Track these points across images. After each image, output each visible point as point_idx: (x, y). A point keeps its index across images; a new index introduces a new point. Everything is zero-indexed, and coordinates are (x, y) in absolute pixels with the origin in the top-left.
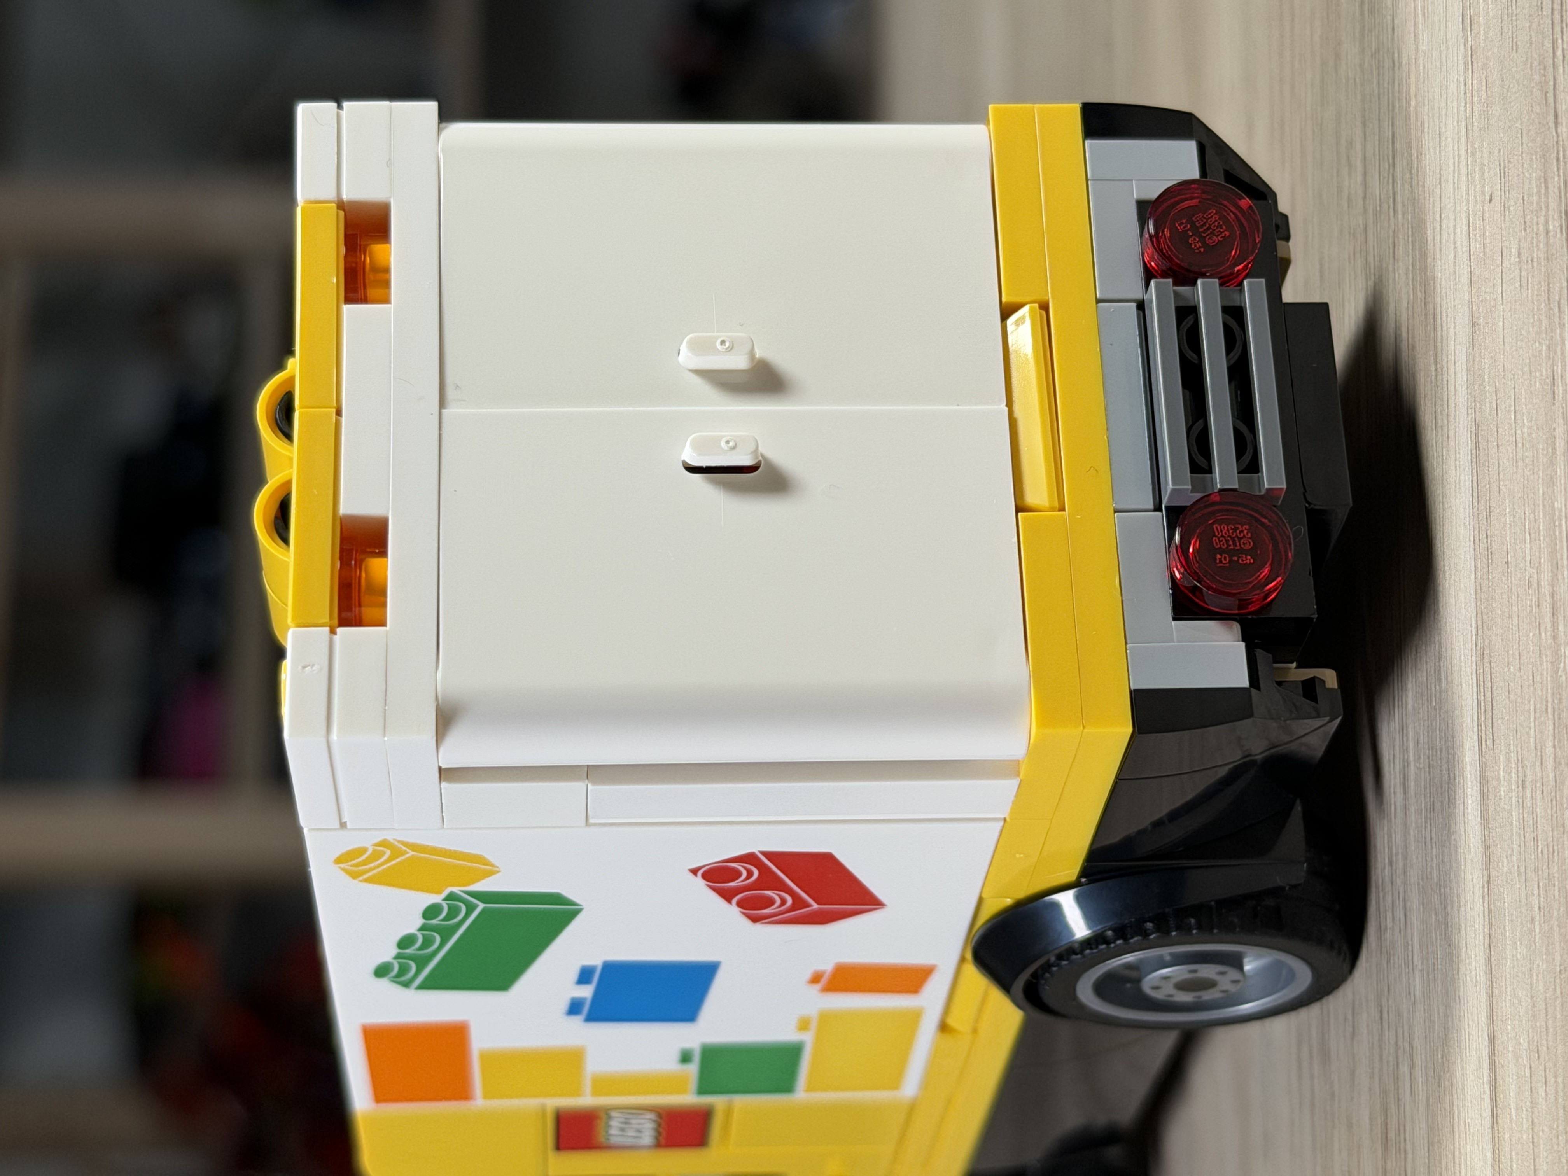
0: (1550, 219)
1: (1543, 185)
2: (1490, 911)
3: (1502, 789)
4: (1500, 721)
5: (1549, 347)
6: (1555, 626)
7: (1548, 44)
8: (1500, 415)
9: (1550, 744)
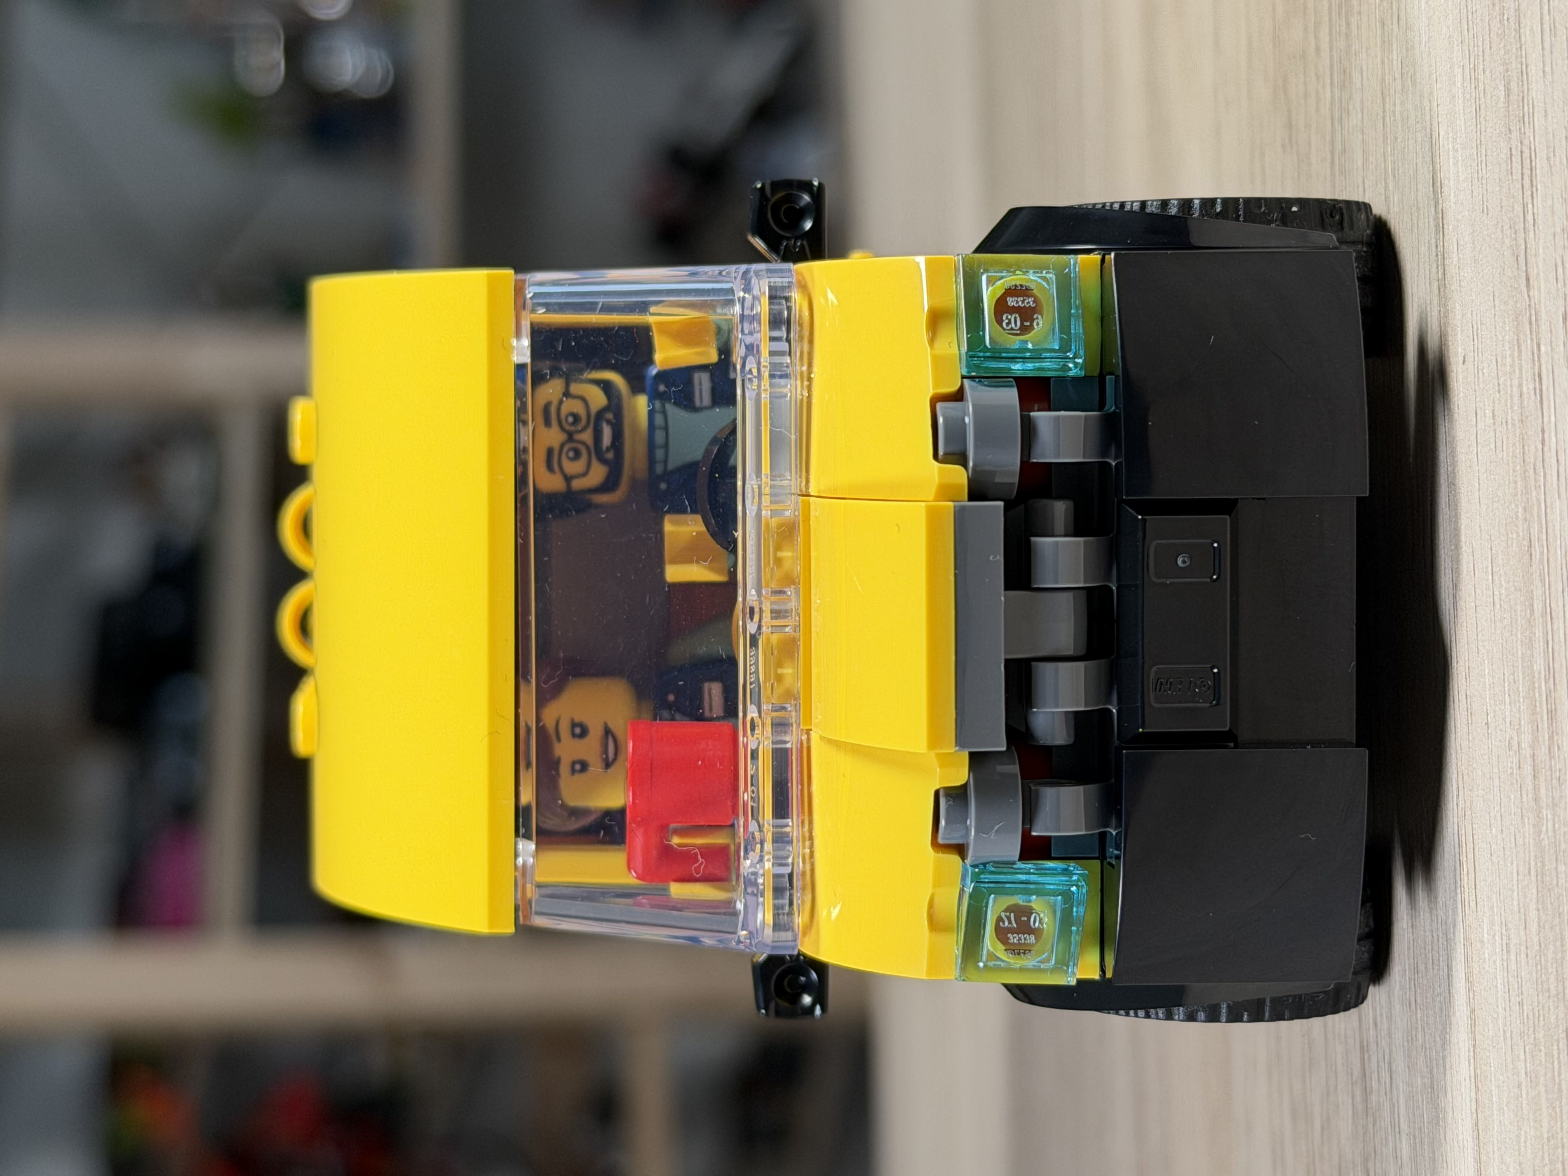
0: (1524, 381)
1: (1516, 348)
2: (1476, 1077)
3: (1486, 952)
4: (1482, 884)
5: (1525, 508)
6: (1536, 788)
7: (1519, 209)
8: (1477, 576)
9: (1533, 906)
